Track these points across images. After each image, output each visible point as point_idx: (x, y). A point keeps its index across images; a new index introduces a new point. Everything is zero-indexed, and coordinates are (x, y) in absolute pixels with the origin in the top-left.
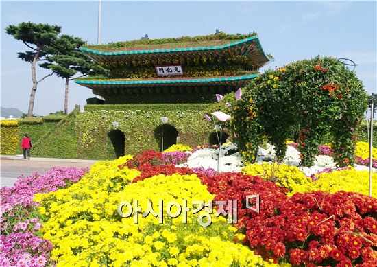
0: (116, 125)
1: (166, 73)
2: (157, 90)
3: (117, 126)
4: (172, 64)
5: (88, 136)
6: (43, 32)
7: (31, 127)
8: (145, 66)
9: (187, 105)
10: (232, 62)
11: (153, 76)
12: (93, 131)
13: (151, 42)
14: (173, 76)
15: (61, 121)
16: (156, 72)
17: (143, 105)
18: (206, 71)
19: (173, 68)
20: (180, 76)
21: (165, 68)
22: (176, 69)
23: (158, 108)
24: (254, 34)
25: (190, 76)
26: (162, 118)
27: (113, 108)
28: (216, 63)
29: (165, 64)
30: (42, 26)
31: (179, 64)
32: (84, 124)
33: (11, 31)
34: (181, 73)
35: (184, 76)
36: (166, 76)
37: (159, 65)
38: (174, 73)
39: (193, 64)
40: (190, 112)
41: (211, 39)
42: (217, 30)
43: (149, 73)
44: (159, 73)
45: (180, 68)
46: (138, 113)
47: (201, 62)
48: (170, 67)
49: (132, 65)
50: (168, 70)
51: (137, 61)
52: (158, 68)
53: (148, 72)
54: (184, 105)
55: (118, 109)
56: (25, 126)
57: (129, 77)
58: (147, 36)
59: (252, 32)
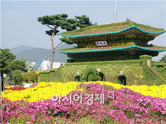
1: (100, 45)
2: (95, 55)
3: (79, 74)
4: (102, 40)
5: (66, 79)
6: (55, 20)
8: (91, 41)
11: (95, 47)
12: (68, 77)
13: (97, 27)
15: (55, 72)
16: (96, 45)
18: (118, 43)
19: (103, 42)
21: (99, 42)
22: (104, 43)
23: (95, 64)
25: (111, 46)
26: (98, 69)
27: (77, 64)
30: (54, 17)
31: (104, 40)
32: (64, 73)
33: (40, 20)
34: (107, 44)
35: (108, 46)
37: (96, 41)
38: (104, 45)
39: (111, 40)
40: (109, 66)
41: (124, 24)
42: (128, 19)
44: (98, 45)
45: (106, 42)
46: (87, 67)
47: (114, 39)
48: (101, 42)
49: (85, 41)
50: (101, 43)
51: (87, 39)
52: (96, 42)
53: (93, 44)
54: (106, 62)
55: (79, 65)
56: (43, 75)
57: (85, 47)
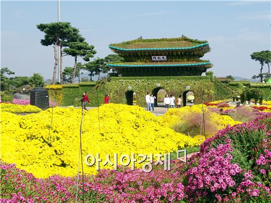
0: (130, 88)
1: (157, 59)
4: (161, 55)
5: (113, 94)
7: (71, 89)
8: (145, 55)
9: (171, 77)
10: (194, 55)
11: (149, 61)
12: (116, 91)
13: (144, 41)
14: (161, 61)
15: (96, 86)
16: (151, 59)
17: (146, 77)
18: (180, 58)
19: (161, 57)
20: (165, 61)
21: (157, 57)
22: (163, 58)
23: (154, 79)
24: (206, 42)
25: (171, 61)
26: (157, 84)
27: (128, 79)
28: (185, 55)
29: (157, 55)
31: (165, 55)
34: (166, 59)
35: (167, 61)
36: (157, 61)
37: (153, 55)
38: (162, 59)
39: (173, 55)
40: (172, 81)
41: (180, 40)
42: (183, 36)
43: (147, 59)
44: (153, 59)
45: (165, 57)
46: (143, 81)
47: (177, 55)
49: (138, 55)
50: (158, 58)
51: (141, 53)
52: (153, 57)
54: (169, 77)
55: (131, 79)
56: (67, 89)
57: (135, 61)
58: (141, 37)
59: (205, 40)
